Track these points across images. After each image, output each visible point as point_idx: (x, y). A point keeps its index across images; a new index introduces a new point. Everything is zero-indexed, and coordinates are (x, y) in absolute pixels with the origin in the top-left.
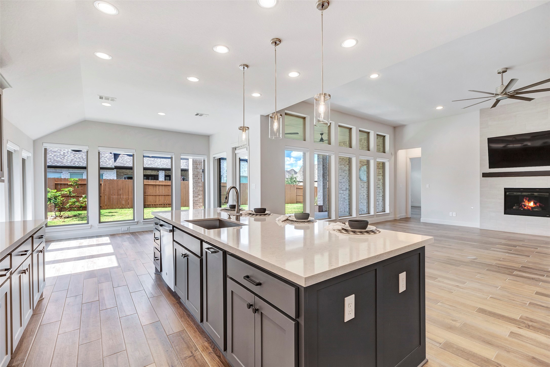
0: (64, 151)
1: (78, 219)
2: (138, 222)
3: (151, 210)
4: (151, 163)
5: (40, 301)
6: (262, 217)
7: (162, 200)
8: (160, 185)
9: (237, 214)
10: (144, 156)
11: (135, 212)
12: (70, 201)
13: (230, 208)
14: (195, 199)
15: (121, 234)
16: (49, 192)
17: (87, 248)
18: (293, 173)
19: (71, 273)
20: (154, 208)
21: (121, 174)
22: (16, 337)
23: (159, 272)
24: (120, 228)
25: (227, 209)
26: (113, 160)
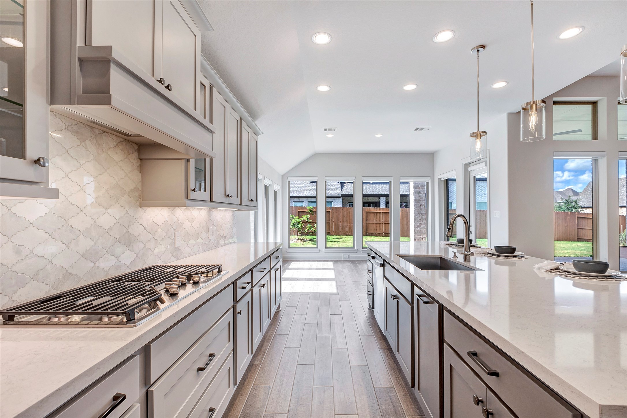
0: (305, 183)
1: (312, 243)
2: (357, 250)
3: (372, 238)
4: (372, 190)
5: (277, 312)
6: (509, 260)
7: (381, 229)
8: (381, 212)
9: (466, 253)
10: (364, 183)
11: (355, 240)
12: (307, 226)
13: (459, 243)
14: (417, 228)
15: (342, 261)
16: (294, 218)
17: (315, 270)
18: (571, 194)
19: (301, 292)
20: (375, 237)
21: (346, 202)
22: (255, 342)
23: (372, 308)
24: (342, 255)
25: (454, 244)
26: (340, 188)
